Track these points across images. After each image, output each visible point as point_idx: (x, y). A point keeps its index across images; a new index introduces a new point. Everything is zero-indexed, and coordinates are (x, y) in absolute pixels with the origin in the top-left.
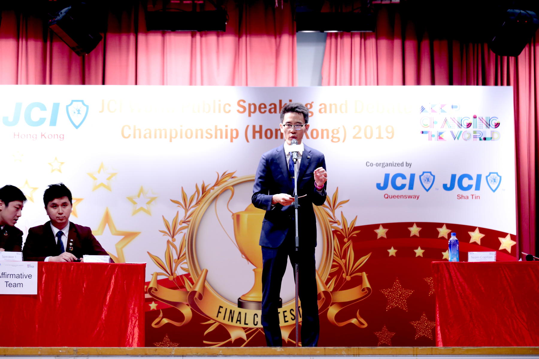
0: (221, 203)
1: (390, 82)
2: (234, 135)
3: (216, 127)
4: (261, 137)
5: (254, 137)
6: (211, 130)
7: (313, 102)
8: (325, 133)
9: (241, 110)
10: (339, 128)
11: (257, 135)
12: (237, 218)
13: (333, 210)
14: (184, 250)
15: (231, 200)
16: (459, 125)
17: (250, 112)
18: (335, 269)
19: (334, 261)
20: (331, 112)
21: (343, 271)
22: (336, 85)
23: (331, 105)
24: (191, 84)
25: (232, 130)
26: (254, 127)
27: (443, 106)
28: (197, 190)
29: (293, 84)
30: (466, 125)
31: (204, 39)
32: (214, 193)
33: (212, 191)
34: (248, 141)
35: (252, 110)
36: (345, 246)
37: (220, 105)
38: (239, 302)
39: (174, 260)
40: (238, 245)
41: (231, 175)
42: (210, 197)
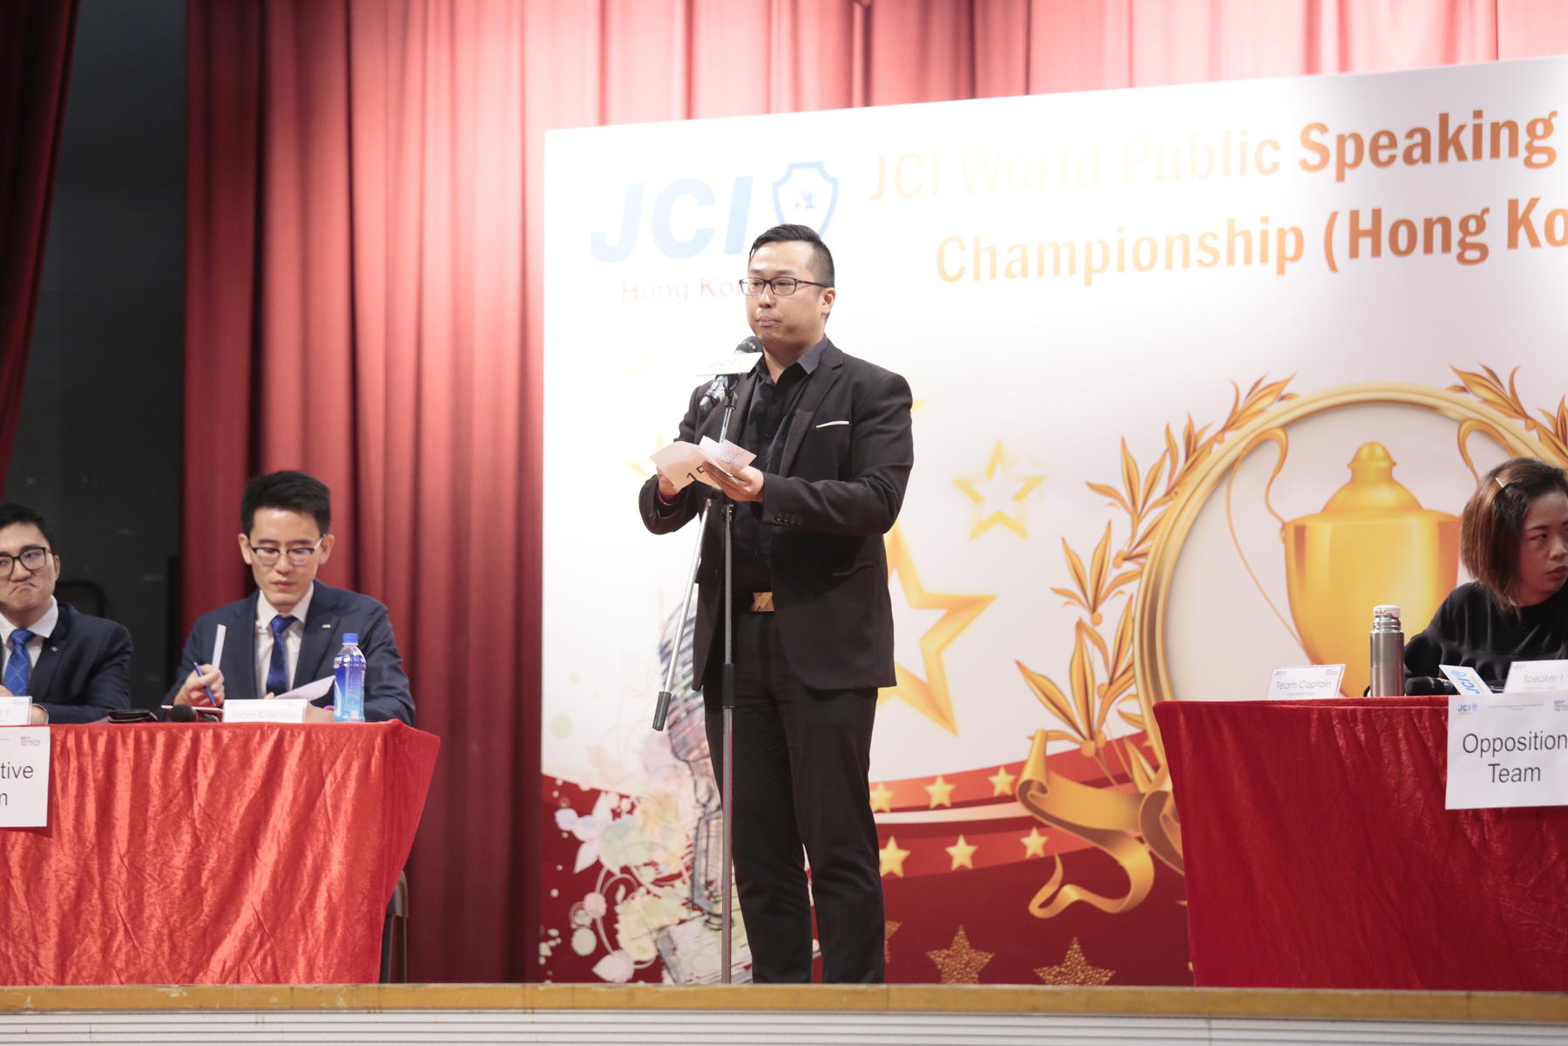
0: (1247, 484)
2: (1290, 250)
3: (1231, 224)
4: (1376, 251)
5: (1354, 253)
6: (1215, 237)
7: (1553, 114)
9: (1314, 158)
11: (1365, 244)
12: (1298, 536)
14: (1127, 652)
15: (1277, 478)
17: (1342, 166)
25: (1282, 234)
26: (1355, 216)
28: (1171, 449)
32: (1224, 455)
34: (1333, 268)
35: (1350, 156)
37: (1244, 147)
39: (1099, 687)
40: (1299, 632)
41: (1279, 392)
42: (1211, 469)
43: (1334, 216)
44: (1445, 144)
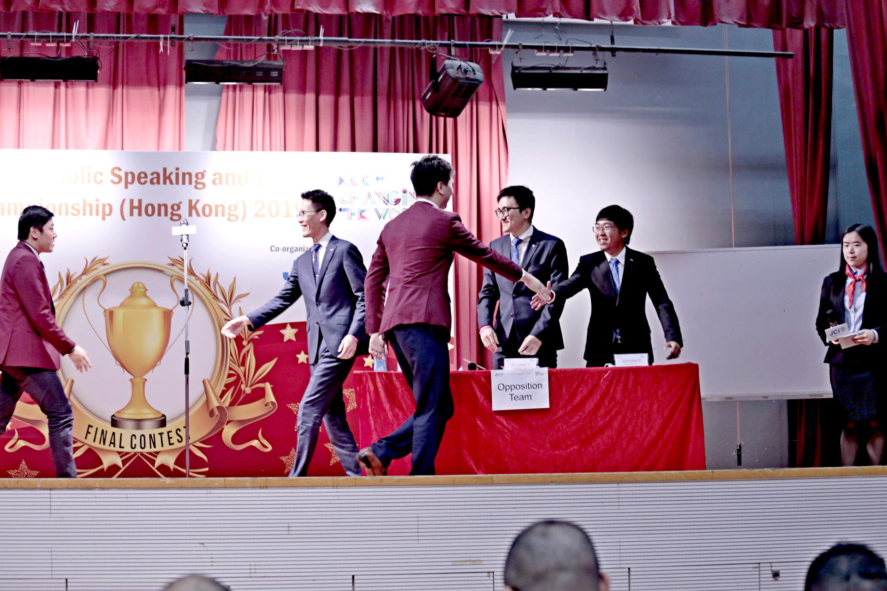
0: (90, 297)
1: (301, 148)
2: (107, 212)
3: (84, 201)
4: (140, 214)
5: (132, 214)
6: (78, 205)
7: (205, 171)
8: (220, 209)
9: (116, 180)
10: (238, 203)
11: (136, 211)
12: (110, 315)
13: (229, 306)
15: (102, 293)
16: (385, 201)
17: (127, 183)
18: (232, 379)
19: (230, 369)
20: (227, 183)
21: (242, 383)
22: (233, 150)
23: (227, 175)
24: (53, 147)
25: (104, 206)
26: (132, 201)
27: (366, 177)
28: (61, 281)
29: (180, 149)
30: (394, 201)
31: (70, 90)
32: (82, 284)
33: (78, 281)
34: (124, 219)
35: (130, 180)
36: (244, 351)
37: (89, 174)
38: (112, 419)
40: (111, 349)
41: (103, 262)
42: (76, 289)
43: (124, 200)
44: (165, 178)
